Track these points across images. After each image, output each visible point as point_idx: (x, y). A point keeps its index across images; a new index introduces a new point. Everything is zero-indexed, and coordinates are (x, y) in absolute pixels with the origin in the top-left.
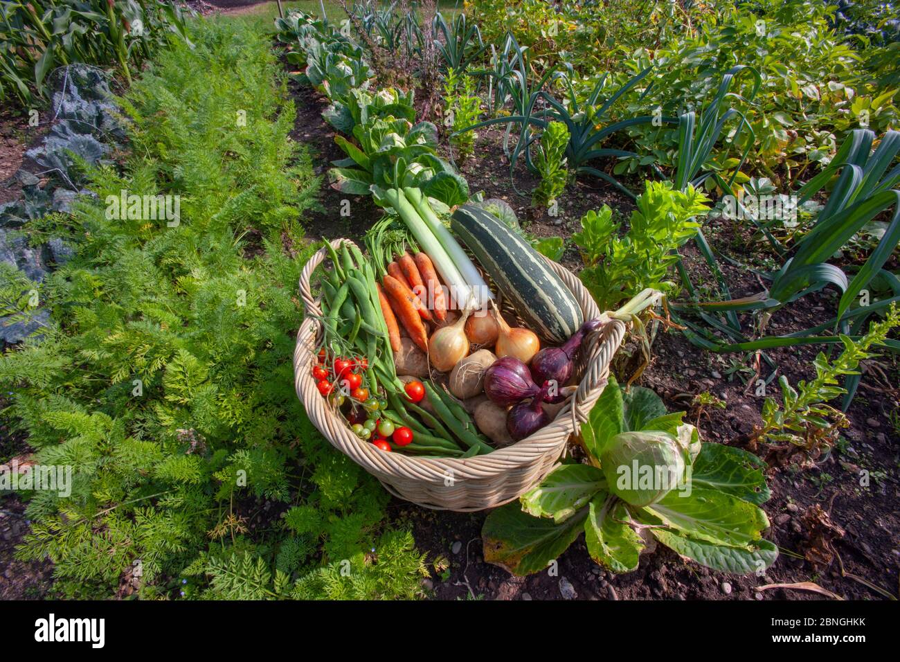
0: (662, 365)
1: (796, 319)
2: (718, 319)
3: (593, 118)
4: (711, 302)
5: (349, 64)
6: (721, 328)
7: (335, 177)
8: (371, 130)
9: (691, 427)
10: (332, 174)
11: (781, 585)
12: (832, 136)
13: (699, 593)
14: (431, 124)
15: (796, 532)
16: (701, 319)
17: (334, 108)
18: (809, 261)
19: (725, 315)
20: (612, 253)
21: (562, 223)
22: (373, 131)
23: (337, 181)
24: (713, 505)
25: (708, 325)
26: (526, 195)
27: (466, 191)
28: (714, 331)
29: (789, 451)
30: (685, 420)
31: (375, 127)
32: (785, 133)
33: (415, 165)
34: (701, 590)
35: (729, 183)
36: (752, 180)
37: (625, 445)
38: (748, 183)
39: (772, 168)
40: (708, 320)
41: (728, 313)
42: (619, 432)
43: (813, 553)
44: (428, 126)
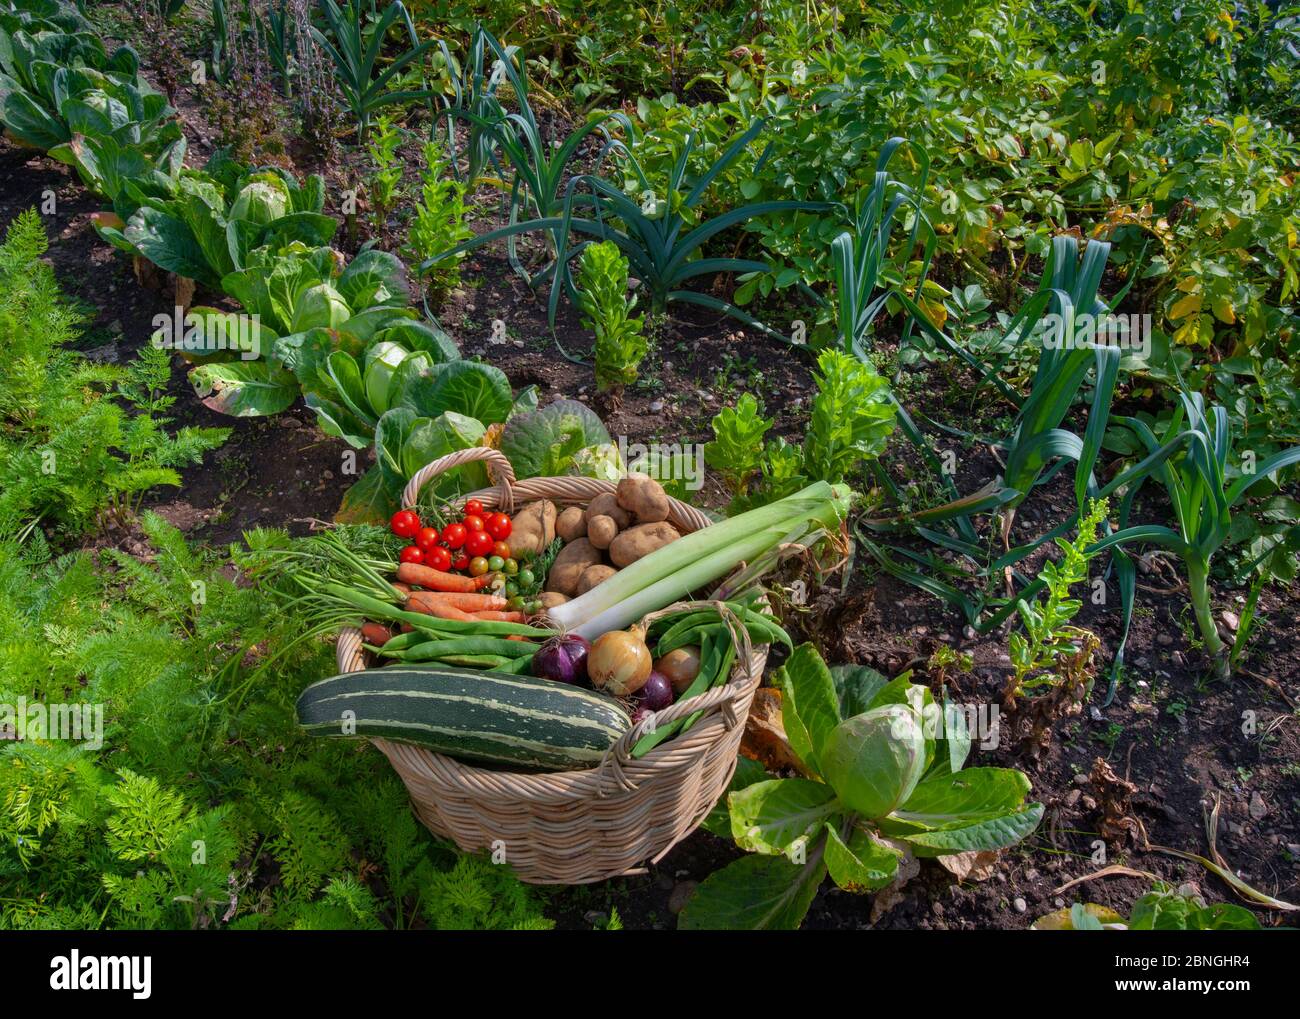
0: (876, 623)
1: (1054, 507)
2: (945, 532)
3: (681, 209)
4: (931, 509)
5: (113, 92)
6: (952, 546)
7: (208, 384)
8: (268, 281)
9: (922, 688)
10: (202, 380)
11: (1082, 879)
12: (1058, 198)
13: (988, 923)
14: (388, 255)
15: (1091, 809)
16: (920, 537)
17: (142, 222)
18: (1037, 429)
19: (956, 525)
20: (771, 472)
21: (664, 408)
22: (273, 281)
23: (215, 393)
24: (972, 789)
25: (931, 545)
26: (584, 359)
27: (506, 391)
28: (942, 553)
29: (1054, 699)
30: (914, 680)
31: (275, 273)
32: (983, 214)
33: (386, 346)
34: (991, 919)
35: (915, 301)
36: (955, 292)
37: (849, 735)
38: (949, 298)
39: (982, 259)
40: (932, 539)
41: (959, 520)
42: (836, 722)
43: (1109, 825)
44: (383, 261)
